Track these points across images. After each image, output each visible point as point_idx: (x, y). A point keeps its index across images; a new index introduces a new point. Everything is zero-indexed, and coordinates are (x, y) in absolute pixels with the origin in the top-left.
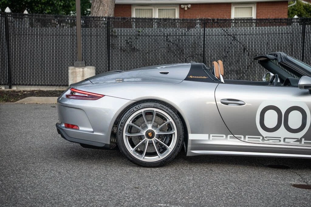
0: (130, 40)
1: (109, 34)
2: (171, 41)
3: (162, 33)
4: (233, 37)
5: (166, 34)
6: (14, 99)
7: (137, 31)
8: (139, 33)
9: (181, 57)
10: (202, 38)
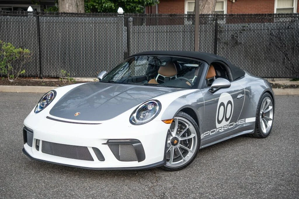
0: (236, 34)
1: (217, 29)
2: (275, 35)
3: (266, 27)
7: (243, 26)
8: (245, 28)
9: (284, 49)
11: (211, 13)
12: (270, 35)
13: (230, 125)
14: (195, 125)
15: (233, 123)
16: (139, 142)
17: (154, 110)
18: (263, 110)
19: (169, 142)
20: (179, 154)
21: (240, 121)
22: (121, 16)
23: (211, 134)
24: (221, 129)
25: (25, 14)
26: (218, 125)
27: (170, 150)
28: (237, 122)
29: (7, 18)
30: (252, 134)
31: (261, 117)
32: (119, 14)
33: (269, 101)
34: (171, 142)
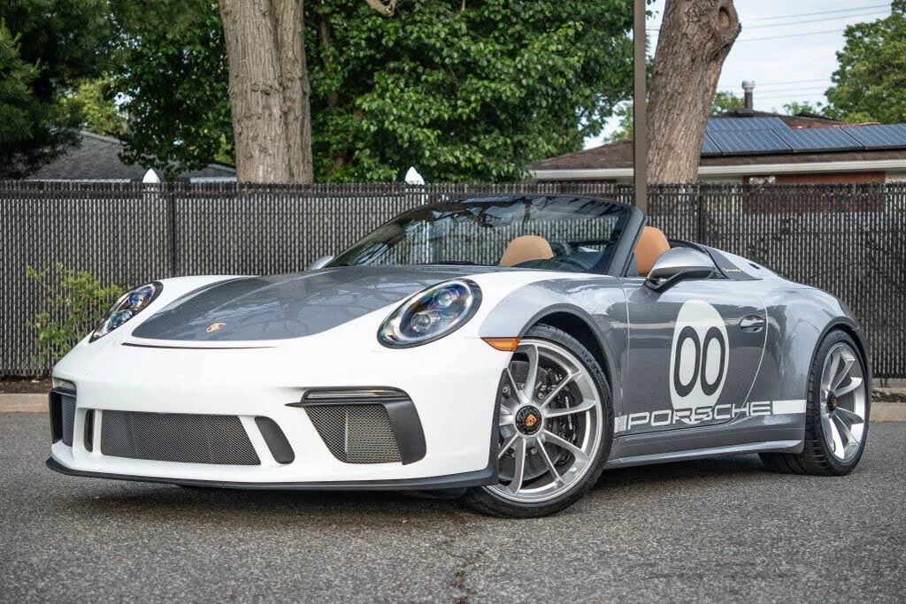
2: (881, 247)
3: (853, 223)
5: (864, 228)
7: (781, 220)
8: (787, 226)
11: (684, 182)
12: (866, 247)
13: (721, 412)
14: (594, 371)
15: (729, 406)
16: (406, 397)
17: (458, 306)
18: (832, 386)
19: (510, 419)
20: (544, 464)
21: (754, 406)
22: (415, 190)
23: (653, 424)
24: (688, 417)
25: (134, 190)
26: (677, 401)
27: (514, 448)
28: (745, 407)
29: (84, 202)
30: (795, 455)
31: (824, 405)
32: (409, 186)
33: (849, 358)
34: (517, 422)
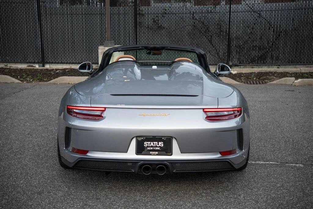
0: (157, 18)
1: (137, 12)
2: (197, 19)
4: (259, 14)
5: (192, 12)
6: (48, 79)
8: (166, 11)
9: (207, 34)
10: (228, 15)
12: (192, 19)
